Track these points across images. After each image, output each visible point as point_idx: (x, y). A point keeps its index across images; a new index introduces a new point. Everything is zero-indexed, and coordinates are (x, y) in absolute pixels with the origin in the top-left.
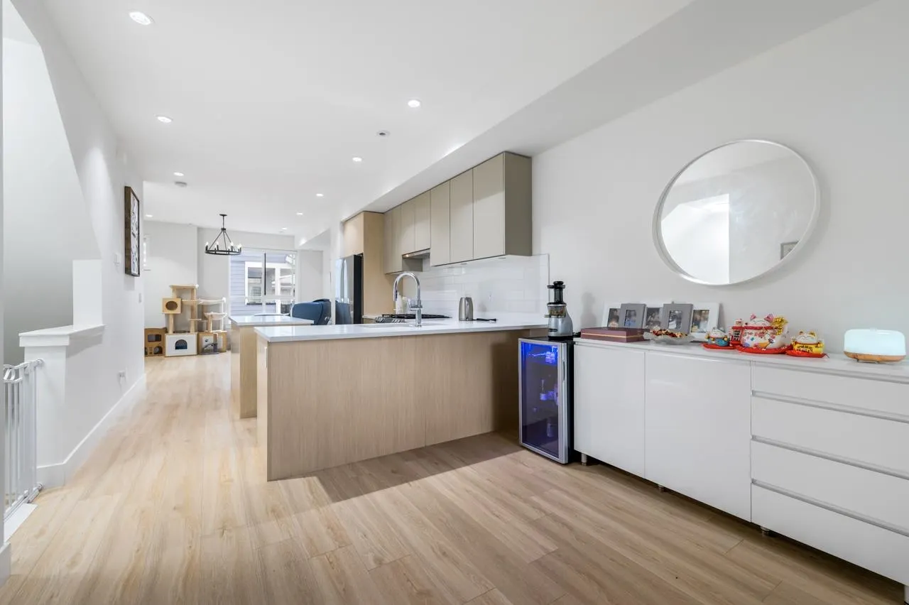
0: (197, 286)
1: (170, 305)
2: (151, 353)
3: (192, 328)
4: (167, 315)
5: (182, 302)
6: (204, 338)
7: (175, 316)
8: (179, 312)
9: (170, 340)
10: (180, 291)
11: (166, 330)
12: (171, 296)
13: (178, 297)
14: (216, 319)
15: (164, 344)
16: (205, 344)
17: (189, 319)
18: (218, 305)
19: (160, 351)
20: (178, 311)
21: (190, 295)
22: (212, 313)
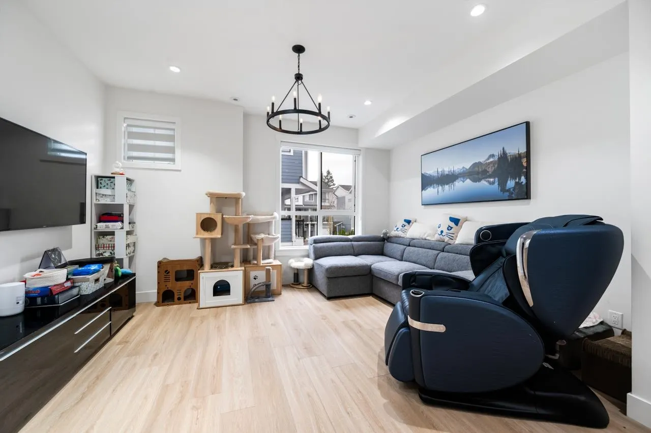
0: (244, 194)
1: (207, 224)
2: (179, 299)
3: (237, 261)
4: (203, 240)
5: (223, 218)
6: (253, 274)
7: (213, 240)
8: (219, 236)
9: (207, 279)
10: (220, 200)
11: (200, 262)
12: (206, 208)
13: (219, 211)
14: (267, 244)
15: (197, 284)
16: (253, 282)
17: (233, 247)
18: (269, 224)
19: (192, 296)
20: (217, 234)
21: (233, 209)
22: (262, 236)
